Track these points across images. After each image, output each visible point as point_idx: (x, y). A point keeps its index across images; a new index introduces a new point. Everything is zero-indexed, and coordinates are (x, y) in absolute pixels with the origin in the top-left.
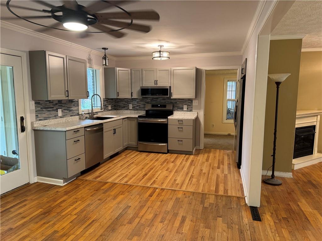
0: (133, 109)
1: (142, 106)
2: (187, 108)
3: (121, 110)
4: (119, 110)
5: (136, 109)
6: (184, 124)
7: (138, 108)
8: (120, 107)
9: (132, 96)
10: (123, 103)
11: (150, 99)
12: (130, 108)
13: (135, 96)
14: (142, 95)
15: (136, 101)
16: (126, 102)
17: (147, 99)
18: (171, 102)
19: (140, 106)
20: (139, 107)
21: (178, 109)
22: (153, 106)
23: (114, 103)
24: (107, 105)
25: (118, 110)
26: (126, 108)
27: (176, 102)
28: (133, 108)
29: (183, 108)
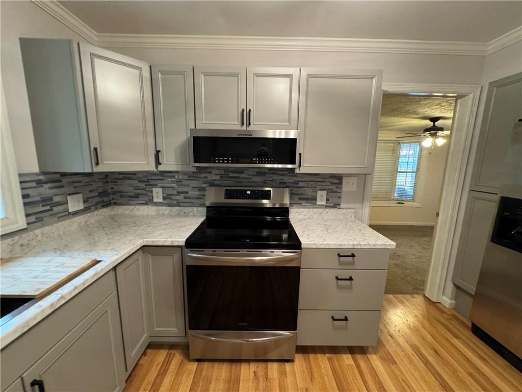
0: (165, 202)
1: (193, 193)
2: (327, 200)
3: (125, 207)
4: (119, 204)
5: (175, 202)
6: (357, 266)
7: (181, 197)
8: (122, 197)
9: (158, 163)
10: (130, 185)
11: (218, 172)
12: (155, 200)
13: (170, 163)
14: (195, 162)
15: (174, 177)
16: (140, 181)
17: (210, 173)
18: (280, 183)
19: (187, 193)
20: (183, 195)
21: (301, 202)
22: (229, 194)
23: (101, 184)
24: (56, 199)
25: (115, 204)
26: (142, 199)
27: (297, 183)
28: (164, 198)
29: (316, 200)
